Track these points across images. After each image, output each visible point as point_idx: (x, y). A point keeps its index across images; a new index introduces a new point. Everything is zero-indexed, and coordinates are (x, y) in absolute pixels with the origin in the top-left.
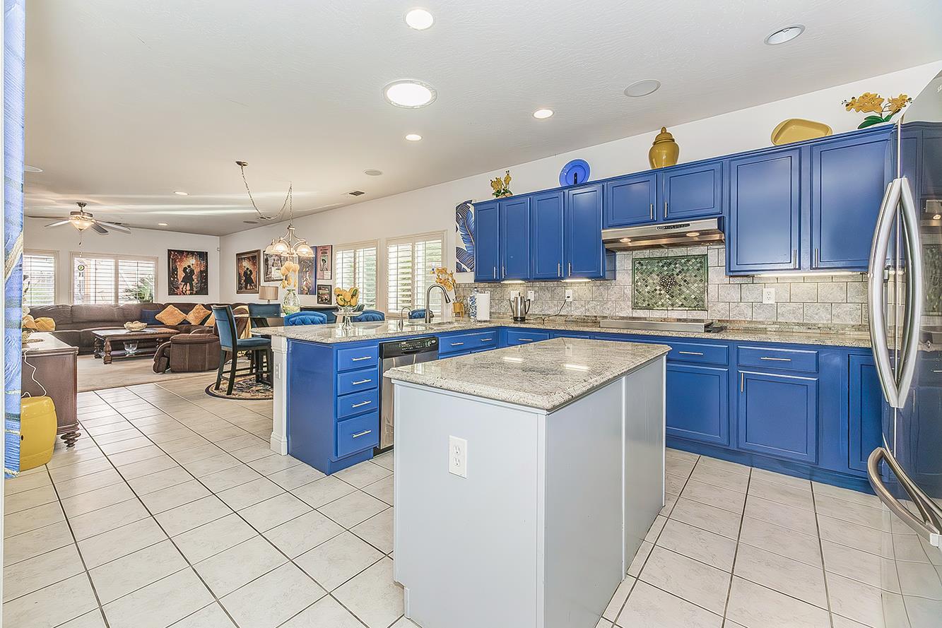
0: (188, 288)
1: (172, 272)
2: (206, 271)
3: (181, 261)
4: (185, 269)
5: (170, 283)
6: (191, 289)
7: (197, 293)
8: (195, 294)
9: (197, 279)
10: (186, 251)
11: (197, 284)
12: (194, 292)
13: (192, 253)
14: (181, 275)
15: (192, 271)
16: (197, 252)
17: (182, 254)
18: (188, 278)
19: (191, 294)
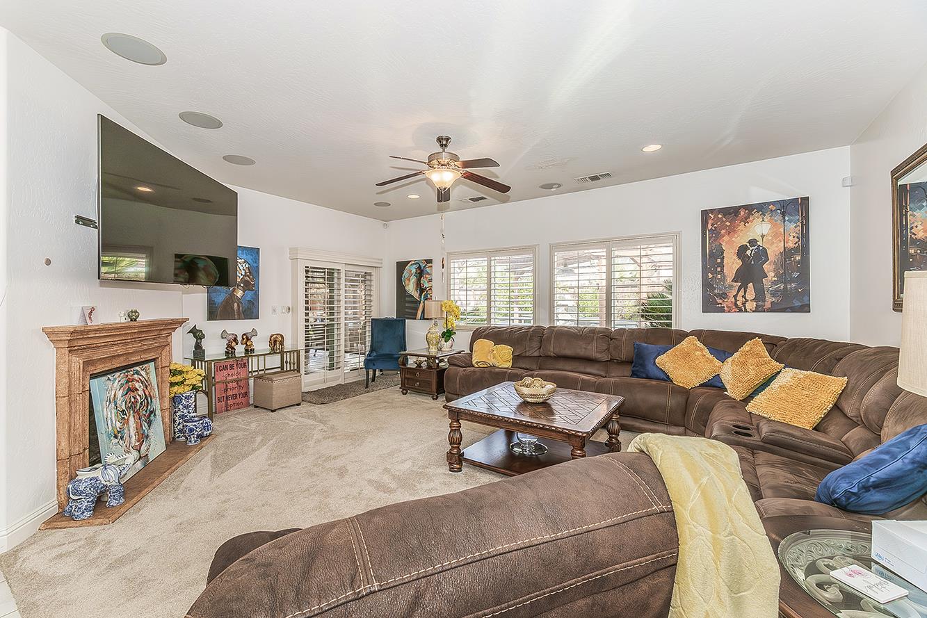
0: (751, 294)
1: (712, 260)
2: (804, 248)
3: (731, 231)
4: (741, 251)
5: (707, 285)
6: (760, 297)
7: (774, 309)
8: (770, 310)
9: (776, 271)
10: (746, 207)
11: (774, 283)
12: (768, 305)
13: (761, 208)
14: (732, 264)
15: (762, 254)
16: (773, 203)
17: (734, 215)
18: (749, 272)
19: (756, 310)
